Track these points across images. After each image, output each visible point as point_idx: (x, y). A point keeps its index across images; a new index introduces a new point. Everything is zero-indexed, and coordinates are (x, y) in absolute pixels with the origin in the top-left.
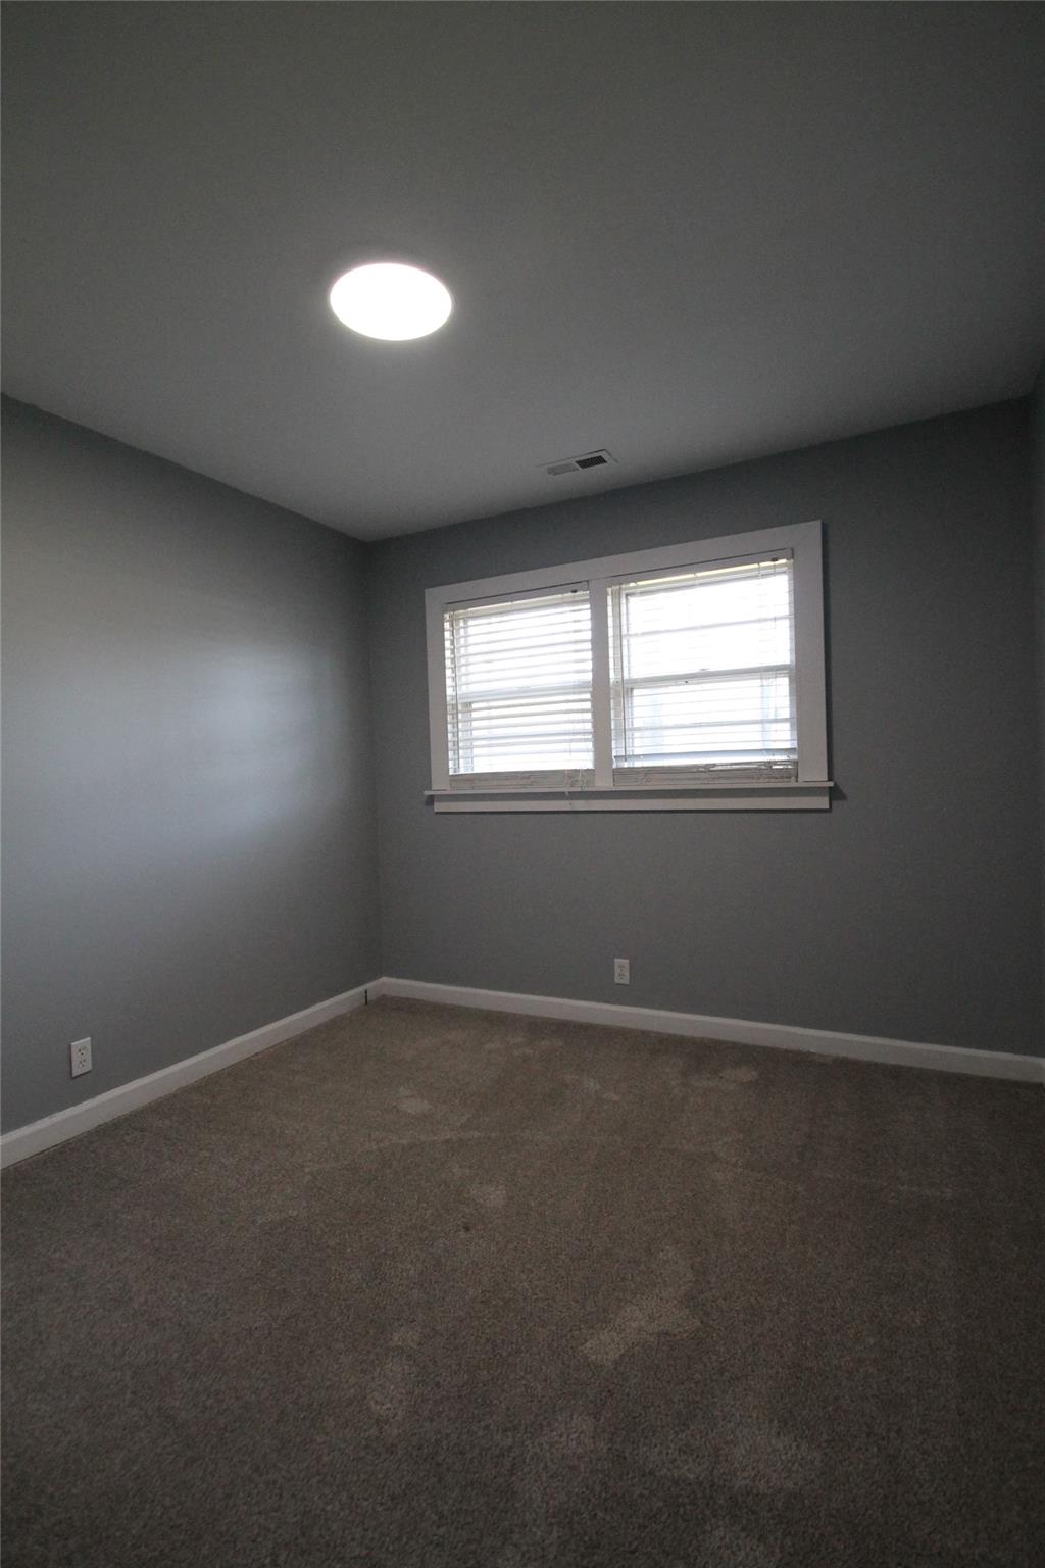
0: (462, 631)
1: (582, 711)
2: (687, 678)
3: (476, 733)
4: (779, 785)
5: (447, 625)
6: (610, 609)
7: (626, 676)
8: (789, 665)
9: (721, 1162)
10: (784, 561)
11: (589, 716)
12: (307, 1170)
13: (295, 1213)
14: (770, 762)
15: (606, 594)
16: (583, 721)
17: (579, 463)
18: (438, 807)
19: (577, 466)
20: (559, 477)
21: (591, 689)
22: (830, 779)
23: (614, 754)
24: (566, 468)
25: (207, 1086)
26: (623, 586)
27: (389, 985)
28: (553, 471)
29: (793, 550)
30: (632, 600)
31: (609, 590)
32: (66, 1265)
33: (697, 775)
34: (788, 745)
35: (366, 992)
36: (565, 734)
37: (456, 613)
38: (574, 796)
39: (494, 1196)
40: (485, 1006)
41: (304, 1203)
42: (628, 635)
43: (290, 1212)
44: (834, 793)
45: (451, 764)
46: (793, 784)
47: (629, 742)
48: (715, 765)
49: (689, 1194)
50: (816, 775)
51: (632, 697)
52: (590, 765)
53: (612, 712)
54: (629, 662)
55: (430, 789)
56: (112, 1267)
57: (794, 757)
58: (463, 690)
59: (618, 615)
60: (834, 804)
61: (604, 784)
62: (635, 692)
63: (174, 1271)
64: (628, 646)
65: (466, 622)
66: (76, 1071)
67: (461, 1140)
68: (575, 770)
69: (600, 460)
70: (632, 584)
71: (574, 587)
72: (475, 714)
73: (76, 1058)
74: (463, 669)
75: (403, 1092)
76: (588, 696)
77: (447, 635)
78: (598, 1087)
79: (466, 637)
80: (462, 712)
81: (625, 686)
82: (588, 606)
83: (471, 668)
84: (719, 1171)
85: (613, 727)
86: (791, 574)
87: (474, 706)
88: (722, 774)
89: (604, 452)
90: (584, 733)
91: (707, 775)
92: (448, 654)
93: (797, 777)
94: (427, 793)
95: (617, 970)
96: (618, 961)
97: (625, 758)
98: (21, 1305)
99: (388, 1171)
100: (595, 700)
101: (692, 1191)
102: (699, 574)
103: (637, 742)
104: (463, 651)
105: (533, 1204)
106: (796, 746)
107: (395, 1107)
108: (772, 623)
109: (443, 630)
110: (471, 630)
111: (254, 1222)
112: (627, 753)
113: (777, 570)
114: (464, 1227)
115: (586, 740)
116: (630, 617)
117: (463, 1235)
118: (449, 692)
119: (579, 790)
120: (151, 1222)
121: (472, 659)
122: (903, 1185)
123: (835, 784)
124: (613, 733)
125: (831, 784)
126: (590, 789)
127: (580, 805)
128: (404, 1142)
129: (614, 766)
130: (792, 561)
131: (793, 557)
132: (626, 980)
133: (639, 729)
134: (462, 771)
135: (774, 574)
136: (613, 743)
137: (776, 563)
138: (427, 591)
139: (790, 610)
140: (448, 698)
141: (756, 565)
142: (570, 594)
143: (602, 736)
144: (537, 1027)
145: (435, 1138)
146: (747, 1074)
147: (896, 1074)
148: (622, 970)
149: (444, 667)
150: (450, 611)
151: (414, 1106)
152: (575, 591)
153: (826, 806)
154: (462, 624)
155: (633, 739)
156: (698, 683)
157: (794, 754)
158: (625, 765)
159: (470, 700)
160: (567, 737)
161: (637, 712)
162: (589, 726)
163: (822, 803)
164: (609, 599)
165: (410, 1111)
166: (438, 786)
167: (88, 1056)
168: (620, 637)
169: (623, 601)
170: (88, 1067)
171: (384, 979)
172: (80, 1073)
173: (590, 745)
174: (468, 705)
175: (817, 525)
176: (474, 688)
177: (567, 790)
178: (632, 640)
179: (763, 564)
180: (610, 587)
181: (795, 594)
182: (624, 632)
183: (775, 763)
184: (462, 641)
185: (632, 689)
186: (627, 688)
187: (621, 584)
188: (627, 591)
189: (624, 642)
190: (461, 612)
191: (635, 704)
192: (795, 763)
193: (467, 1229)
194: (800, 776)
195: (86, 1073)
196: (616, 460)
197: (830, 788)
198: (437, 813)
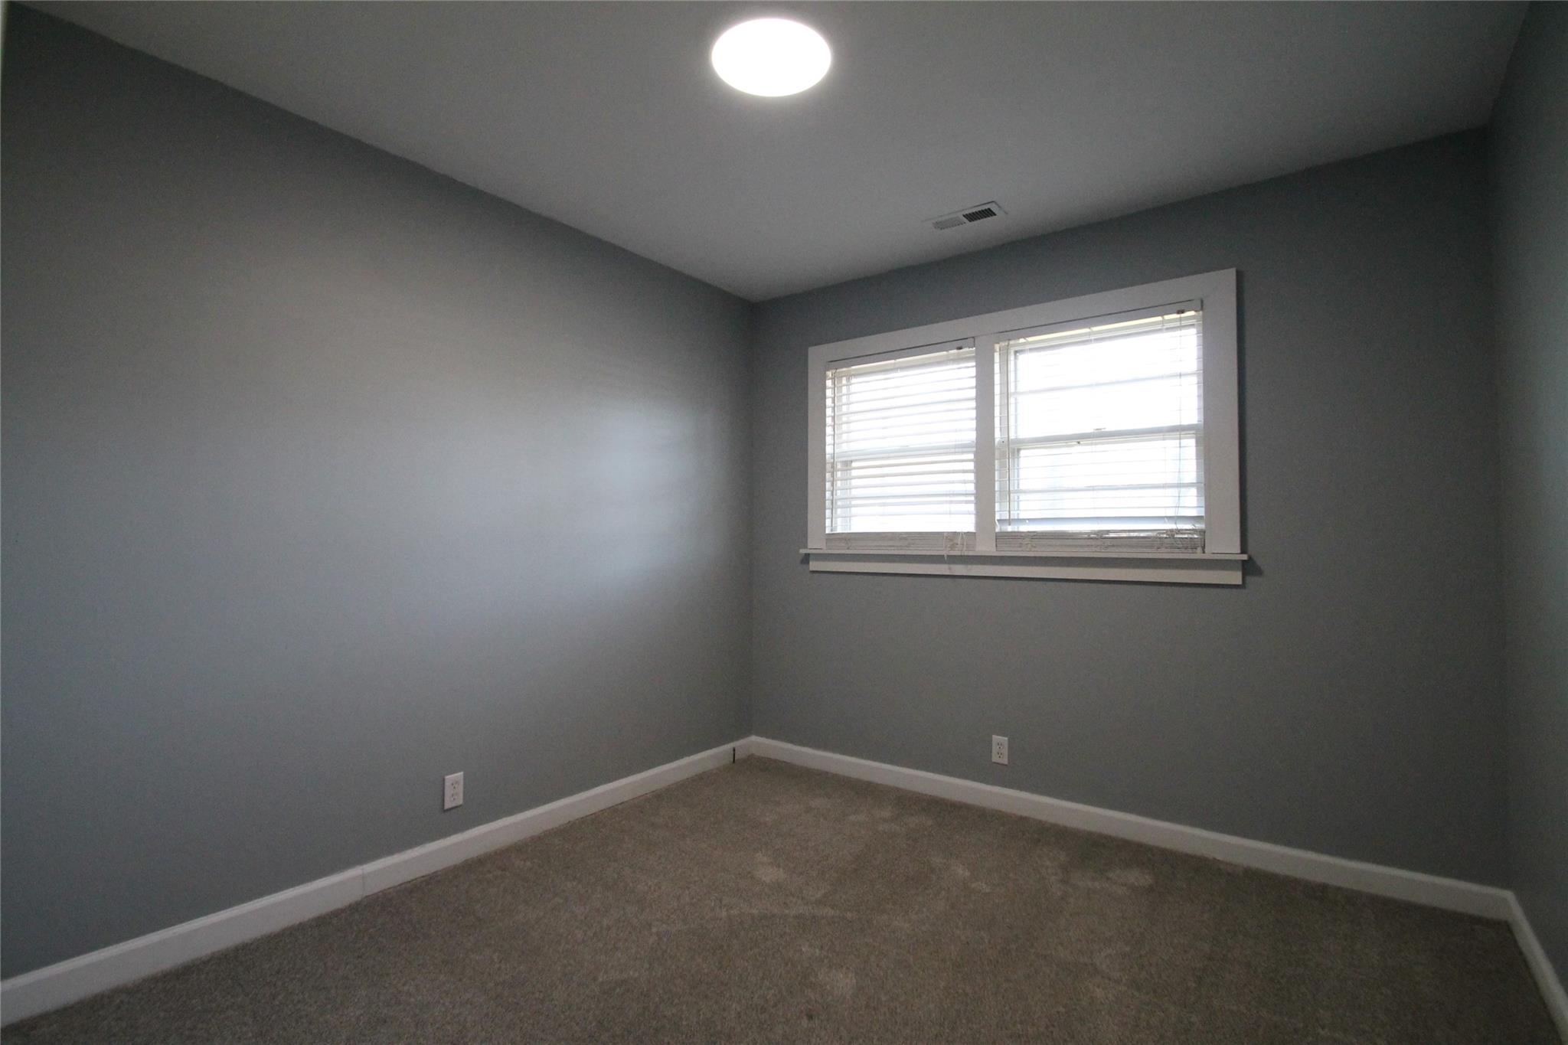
0: (844, 390)
1: (965, 471)
2: (1079, 438)
3: (855, 492)
4: (1182, 556)
5: (829, 383)
6: (997, 367)
7: (1012, 436)
8: (1196, 425)
9: (1103, 977)
10: (1192, 313)
11: (971, 477)
12: (654, 930)
13: (637, 975)
14: (1171, 531)
15: (993, 351)
16: (965, 482)
17: (966, 216)
18: (814, 565)
19: (965, 220)
20: (948, 232)
21: (974, 449)
22: (1243, 551)
23: (997, 517)
24: (955, 223)
25: (570, 831)
26: (1012, 342)
27: (756, 744)
28: (940, 225)
29: (1202, 302)
30: (1021, 357)
31: (997, 347)
32: (412, 1000)
33: (1089, 542)
34: (1194, 513)
35: (734, 750)
36: (946, 495)
37: (838, 371)
38: (953, 560)
39: (842, 982)
40: (854, 774)
41: (647, 966)
42: (1016, 393)
43: (631, 973)
44: (1248, 568)
45: (828, 522)
46: (1198, 555)
47: (1014, 505)
48: (1108, 532)
49: (1062, 1010)
50: (1227, 545)
51: (1018, 458)
52: (971, 528)
53: (996, 473)
54: (1016, 422)
55: (806, 547)
56: (453, 1007)
57: (1200, 526)
58: (845, 447)
59: (1005, 372)
60: (1248, 578)
61: (986, 548)
62: (1023, 453)
63: (512, 1020)
64: (1016, 403)
65: (848, 380)
66: (448, 805)
67: (814, 917)
68: (955, 533)
69: (988, 213)
70: (1022, 340)
71: (959, 344)
72: (854, 473)
73: (448, 792)
74: (844, 427)
75: (760, 857)
76: (971, 456)
77: (829, 393)
78: (967, 874)
79: (848, 394)
80: (842, 470)
81: (1011, 446)
82: (974, 364)
83: (852, 426)
84: (1098, 987)
85: (997, 488)
86: (1201, 328)
87: (854, 465)
88: (1115, 542)
89: (994, 205)
90: (966, 495)
91: (1099, 543)
92: (829, 412)
93: (1203, 548)
94: (803, 551)
95: (995, 749)
96: (996, 738)
97: (1009, 521)
98: (364, 1035)
99: (735, 941)
100: (978, 462)
101: (1065, 1006)
102: (1095, 329)
103: (1023, 505)
104: (844, 409)
105: (884, 999)
106: (1203, 514)
107: (749, 873)
108: (1176, 381)
109: (824, 388)
110: (853, 388)
111: (595, 979)
112: (1011, 517)
113: (1184, 323)
114: (807, 1015)
115: (967, 502)
116: (1019, 372)
117: (805, 1023)
118: (829, 450)
119: (959, 553)
120: (497, 966)
121: (853, 418)
122: (1323, 1028)
123: (1250, 558)
124: (997, 495)
125: (1245, 557)
126: (971, 553)
127: (959, 570)
128: (755, 912)
129: (997, 530)
130: (1201, 312)
131: (1202, 309)
132: (1005, 761)
133: (1025, 492)
134: (839, 530)
135: (1181, 327)
136: (997, 506)
137: (1183, 315)
138: (813, 351)
139: (1198, 367)
140: (827, 456)
141: (1159, 318)
142: (955, 351)
143: (985, 498)
144: (907, 801)
145: (787, 911)
146: (1138, 878)
147: (1319, 894)
148: (1000, 747)
149: (824, 425)
150: (831, 369)
151: (769, 874)
152: (960, 348)
153: (1240, 582)
154: (844, 381)
155: (1018, 502)
156: (1092, 444)
157: (1198, 522)
158: (1010, 529)
159: (850, 459)
160: (948, 499)
161: (1023, 473)
162: (971, 488)
163: (1235, 578)
164: (997, 356)
165: (764, 879)
166: (814, 544)
167: (460, 789)
168: (1006, 395)
169: (1012, 357)
170: (460, 801)
171: (754, 738)
172: (450, 807)
173: (972, 507)
174: (847, 464)
175: (1231, 274)
176: (854, 446)
177: (945, 553)
178: (1020, 398)
179: (1167, 317)
180: (998, 343)
181: (1204, 348)
182: (1012, 389)
183: (1179, 531)
184: (844, 399)
185: (1019, 450)
186: (1013, 449)
187: (1009, 340)
188: (1017, 348)
189: (1012, 400)
190: (844, 369)
191: (1021, 465)
192: (1202, 532)
193: (810, 1017)
194: (1206, 548)
195: (456, 807)
196: (1006, 213)
197: (1243, 561)
198: (814, 572)
